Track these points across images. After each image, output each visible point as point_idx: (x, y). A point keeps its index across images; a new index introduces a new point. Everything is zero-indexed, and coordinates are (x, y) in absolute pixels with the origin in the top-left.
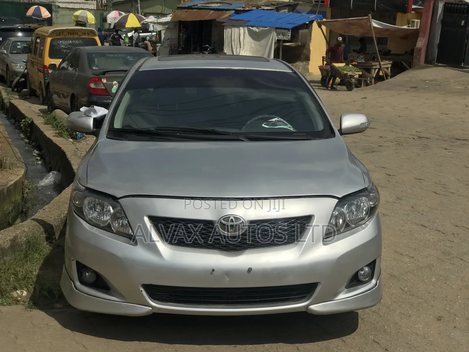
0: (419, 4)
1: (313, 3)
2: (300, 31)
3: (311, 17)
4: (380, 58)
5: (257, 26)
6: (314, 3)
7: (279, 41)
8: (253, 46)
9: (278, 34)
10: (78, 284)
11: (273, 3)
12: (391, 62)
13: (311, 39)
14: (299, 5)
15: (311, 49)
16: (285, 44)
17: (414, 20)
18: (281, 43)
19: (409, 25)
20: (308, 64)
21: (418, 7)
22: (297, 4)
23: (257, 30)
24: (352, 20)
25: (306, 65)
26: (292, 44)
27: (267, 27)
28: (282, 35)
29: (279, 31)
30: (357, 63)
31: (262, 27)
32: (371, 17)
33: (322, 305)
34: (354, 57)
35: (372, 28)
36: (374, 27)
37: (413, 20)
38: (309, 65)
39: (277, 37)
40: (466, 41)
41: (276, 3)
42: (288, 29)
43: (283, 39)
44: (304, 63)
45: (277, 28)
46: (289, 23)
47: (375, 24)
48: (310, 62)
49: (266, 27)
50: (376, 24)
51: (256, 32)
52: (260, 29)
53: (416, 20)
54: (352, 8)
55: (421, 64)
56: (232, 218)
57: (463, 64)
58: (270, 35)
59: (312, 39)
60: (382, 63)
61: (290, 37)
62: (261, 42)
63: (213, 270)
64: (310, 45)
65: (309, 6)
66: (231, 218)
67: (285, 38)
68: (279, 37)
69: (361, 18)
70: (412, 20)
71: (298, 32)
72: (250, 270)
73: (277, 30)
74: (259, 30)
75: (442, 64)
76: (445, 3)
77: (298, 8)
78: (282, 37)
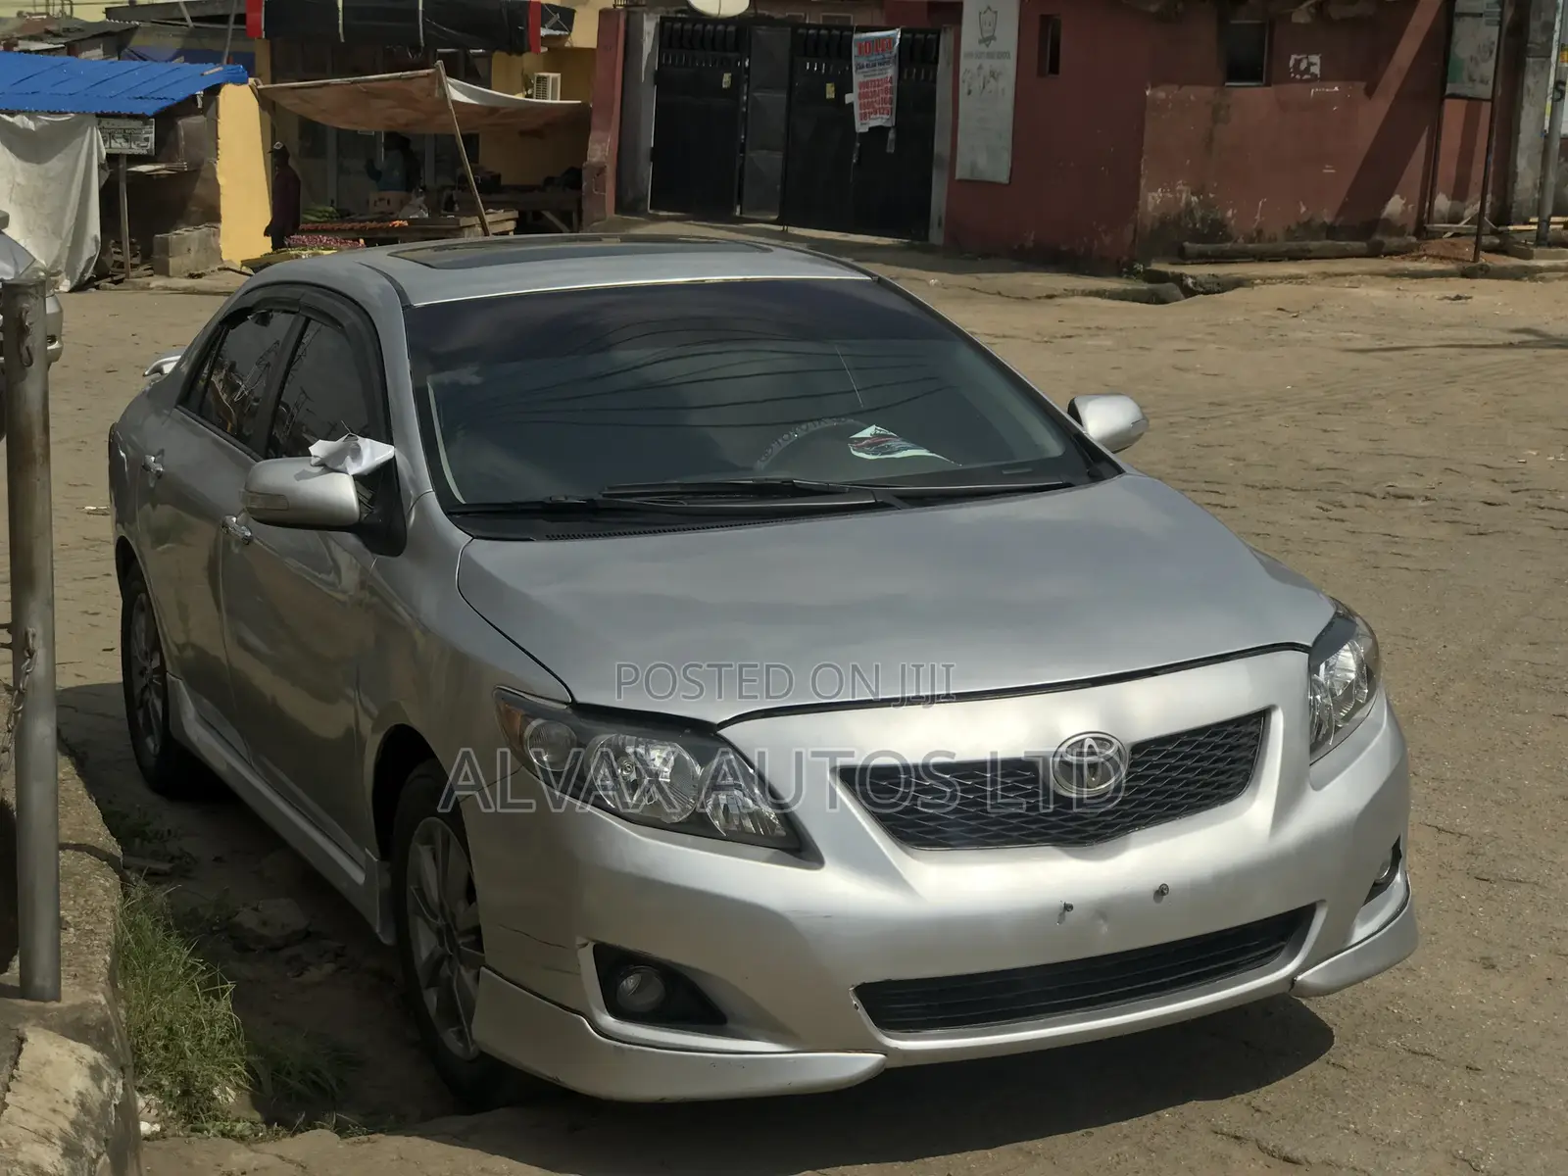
0: (552, 21)
1: (187, 26)
2: (180, 123)
3: (207, 73)
4: (482, 202)
5: (30, 112)
6: (191, 24)
7: (112, 158)
8: (20, 179)
9: (109, 136)
10: (608, 1021)
11: (53, 28)
12: (515, 214)
13: (217, 149)
14: (139, 30)
15: (221, 180)
16: (134, 169)
17: (545, 74)
18: (121, 166)
19: (530, 92)
20: (217, 234)
21: (552, 32)
22: (132, 30)
23: (31, 125)
24: (376, 80)
25: (212, 238)
26: (158, 167)
27: (66, 113)
28: (124, 137)
29: (110, 126)
30: (410, 221)
31: (50, 113)
32: (443, 72)
33: (1327, 966)
34: (389, 202)
35: (451, 107)
36: (455, 103)
37: (542, 74)
38: (219, 236)
39: (108, 146)
40: (743, 137)
41: (61, 29)
42: (143, 118)
43: (129, 152)
44: (204, 229)
45: (101, 116)
46: (141, 98)
47: (457, 92)
48: (223, 226)
49: (61, 113)
50: (462, 92)
51: (27, 131)
52: (40, 120)
53: (552, 75)
54: (343, 40)
55: (608, 216)
56: (1088, 742)
57: (738, 209)
58: (79, 140)
59: (220, 146)
60: (488, 219)
61: (151, 144)
62: (49, 164)
63: (1068, 907)
64: (218, 170)
65: (173, 36)
66: (1086, 744)
67: (136, 149)
68: (113, 144)
69: (408, 73)
70: (537, 74)
71: (174, 127)
72: (1161, 892)
73: (105, 122)
74: (40, 124)
75: (669, 211)
76: (661, 18)
77: (136, 42)
78: (125, 145)
